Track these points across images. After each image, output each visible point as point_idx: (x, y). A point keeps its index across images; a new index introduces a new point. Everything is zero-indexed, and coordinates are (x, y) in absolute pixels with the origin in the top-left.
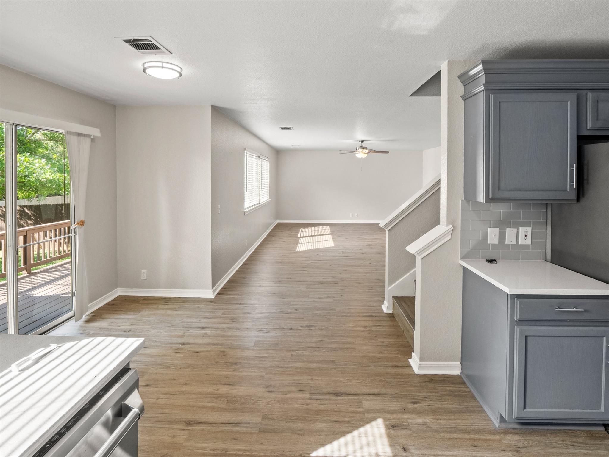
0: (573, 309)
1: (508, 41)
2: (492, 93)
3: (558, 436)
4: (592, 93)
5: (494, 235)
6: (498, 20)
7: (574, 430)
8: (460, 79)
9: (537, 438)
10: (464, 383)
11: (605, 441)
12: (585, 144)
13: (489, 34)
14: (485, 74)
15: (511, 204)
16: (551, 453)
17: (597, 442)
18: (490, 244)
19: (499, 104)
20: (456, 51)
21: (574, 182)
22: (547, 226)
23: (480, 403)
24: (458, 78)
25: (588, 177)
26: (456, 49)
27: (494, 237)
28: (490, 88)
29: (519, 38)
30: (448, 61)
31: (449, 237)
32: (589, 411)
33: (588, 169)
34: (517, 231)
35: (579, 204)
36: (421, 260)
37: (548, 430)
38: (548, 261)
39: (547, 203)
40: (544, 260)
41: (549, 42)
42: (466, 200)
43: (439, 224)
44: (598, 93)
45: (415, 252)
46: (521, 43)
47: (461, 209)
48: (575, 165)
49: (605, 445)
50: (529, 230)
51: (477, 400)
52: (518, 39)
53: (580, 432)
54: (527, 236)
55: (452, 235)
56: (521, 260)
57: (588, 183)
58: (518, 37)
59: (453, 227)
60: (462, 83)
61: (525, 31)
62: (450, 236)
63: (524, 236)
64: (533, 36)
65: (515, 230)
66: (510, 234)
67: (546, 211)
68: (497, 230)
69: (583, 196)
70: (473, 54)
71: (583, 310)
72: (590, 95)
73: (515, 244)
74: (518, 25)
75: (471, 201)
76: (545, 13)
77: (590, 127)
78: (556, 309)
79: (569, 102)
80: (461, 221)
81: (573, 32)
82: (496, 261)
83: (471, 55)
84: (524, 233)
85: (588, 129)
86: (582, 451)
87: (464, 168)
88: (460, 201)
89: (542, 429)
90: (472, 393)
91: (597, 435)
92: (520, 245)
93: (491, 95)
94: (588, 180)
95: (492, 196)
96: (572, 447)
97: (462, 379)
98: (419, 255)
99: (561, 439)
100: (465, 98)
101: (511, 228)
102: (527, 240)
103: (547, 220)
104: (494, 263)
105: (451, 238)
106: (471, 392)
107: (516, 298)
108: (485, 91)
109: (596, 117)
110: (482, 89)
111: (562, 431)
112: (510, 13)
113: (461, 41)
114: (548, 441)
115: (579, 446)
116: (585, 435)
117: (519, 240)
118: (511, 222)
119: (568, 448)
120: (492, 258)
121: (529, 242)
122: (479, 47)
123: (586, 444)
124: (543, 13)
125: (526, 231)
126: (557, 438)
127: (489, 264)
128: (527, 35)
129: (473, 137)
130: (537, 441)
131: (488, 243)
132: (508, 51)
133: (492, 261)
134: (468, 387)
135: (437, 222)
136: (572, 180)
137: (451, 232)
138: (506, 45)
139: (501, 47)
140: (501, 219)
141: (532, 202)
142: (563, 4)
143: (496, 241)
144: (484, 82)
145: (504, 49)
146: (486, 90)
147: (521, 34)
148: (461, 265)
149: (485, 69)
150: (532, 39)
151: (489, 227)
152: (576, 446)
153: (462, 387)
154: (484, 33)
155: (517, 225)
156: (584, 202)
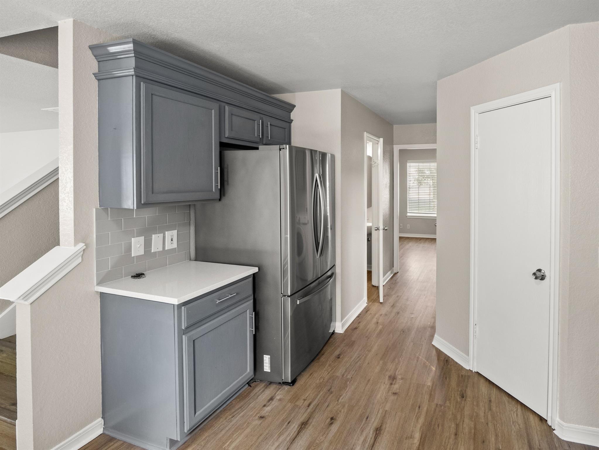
0: (229, 296)
1: (162, 30)
2: (144, 82)
3: (221, 417)
4: (229, 107)
5: (139, 245)
6: (162, 3)
7: (230, 403)
8: (91, 51)
9: (206, 434)
10: (112, 439)
11: (251, 394)
12: (224, 150)
13: (145, 12)
14: (134, 56)
15: (156, 208)
16: (220, 438)
17: (247, 399)
18: (134, 257)
19: (152, 96)
20: (92, 12)
21: (218, 184)
22: (191, 226)
23: (140, 447)
24: (89, 48)
25: (228, 178)
26: (94, 9)
27: (139, 248)
28: (141, 75)
29: (174, 32)
30: (74, 20)
31: (80, 260)
32: (241, 378)
33: (228, 172)
34: (163, 236)
35: (220, 202)
36: (30, 305)
37: (211, 419)
38: (192, 260)
39: (190, 205)
40: (189, 260)
41: (197, 49)
42: (103, 208)
43: (58, 244)
44: (232, 108)
45: (20, 296)
46: (173, 38)
47: (96, 220)
48: (219, 168)
49: (252, 398)
50: (175, 232)
51: (135, 446)
52: (172, 33)
53: (234, 401)
54: (173, 240)
55: (83, 257)
56: (168, 266)
57: (228, 184)
58: (173, 30)
59: (85, 245)
60: (95, 56)
61: (182, 28)
62: (81, 258)
63: (170, 240)
64: (186, 36)
65: (161, 235)
66: (156, 239)
67: (189, 211)
68: (142, 239)
69: (224, 195)
70: (113, 26)
71: (236, 294)
72: (227, 108)
73: (162, 250)
74: (179, 18)
75: (109, 208)
76: (207, 20)
77: (228, 135)
78: (218, 302)
79: (213, 110)
80: (96, 236)
81: (219, 48)
82: (144, 274)
83: (111, 26)
84: (170, 236)
85: (226, 137)
86: (240, 415)
87: (99, 166)
88: (94, 210)
89: (207, 423)
90: (127, 443)
91: (245, 394)
92: (167, 250)
93: (142, 83)
94: (228, 182)
95: (145, 201)
96: (233, 418)
97: (108, 435)
98: (25, 299)
99: (224, 418)
100: (100, 77)
101: (157, 234)
102: (173, 244)
103: (190, 220)
104: (142, 278)
105: (82, 261)
106: (125, 442)
107: (183, 306)
108: (134, 77)
109: (231, 129)
110: (130, 73)
111: (222, 411)
112: (177, 2)
113: (105, 3)
114: (215, 429)
115: (238, 413)
116: (238, 400)
117: (165, 245)
118: (157, 227)
119: (231, 422)
120: (138, 273)
121: (175, 245)
122: (126, 22)
123: (241, 407)
124: (205, 19)
125: (172, 235)
126: (221, 420)
127: (136, 280)
128: (182, 33)
129: (115, 129)
130: (207, 437)
131: (132, 256)
132: (156, 40)
133: (139, 276)
134: (119, 440)
135: (56, 242)
136: (216, 182)
137: (82, 253)
138: (158, 33)
139: (151, 33)
140: (146, 226)
141: (177, 205)
142: (224, 20)
143: (142, 252)
144: (134, 66)
145: (153, 36)
146: (136, 76)
147: (177, 29)
148: (97, 292)
149: (135, 51)
150: (184, 39)
151: (133, 238)
152: (236, 415)
153: (110, 447)
154: (139, 8)
155: (162, 230)
156: (225, 200)
